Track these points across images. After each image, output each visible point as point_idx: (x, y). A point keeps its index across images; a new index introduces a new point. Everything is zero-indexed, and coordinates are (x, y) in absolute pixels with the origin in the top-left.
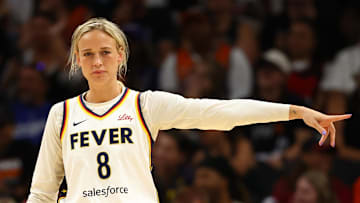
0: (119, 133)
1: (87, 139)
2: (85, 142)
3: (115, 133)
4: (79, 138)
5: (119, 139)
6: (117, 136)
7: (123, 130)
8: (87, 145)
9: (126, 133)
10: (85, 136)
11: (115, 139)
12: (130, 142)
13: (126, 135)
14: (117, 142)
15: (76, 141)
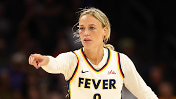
0: (108, 83)
1: (89, 84)
2: (88, 85)
3: (106, 83)
4: (84, 81)
5: (108, 86)
6: (107, 84)
7: (111, 81)
8: (89, 87)
9: (113, 82)
10: (89, 82)
11: (106, 86)
12: (114, 88)
13: (112, 84)
14: (107, 88)
15: (82, 83)
